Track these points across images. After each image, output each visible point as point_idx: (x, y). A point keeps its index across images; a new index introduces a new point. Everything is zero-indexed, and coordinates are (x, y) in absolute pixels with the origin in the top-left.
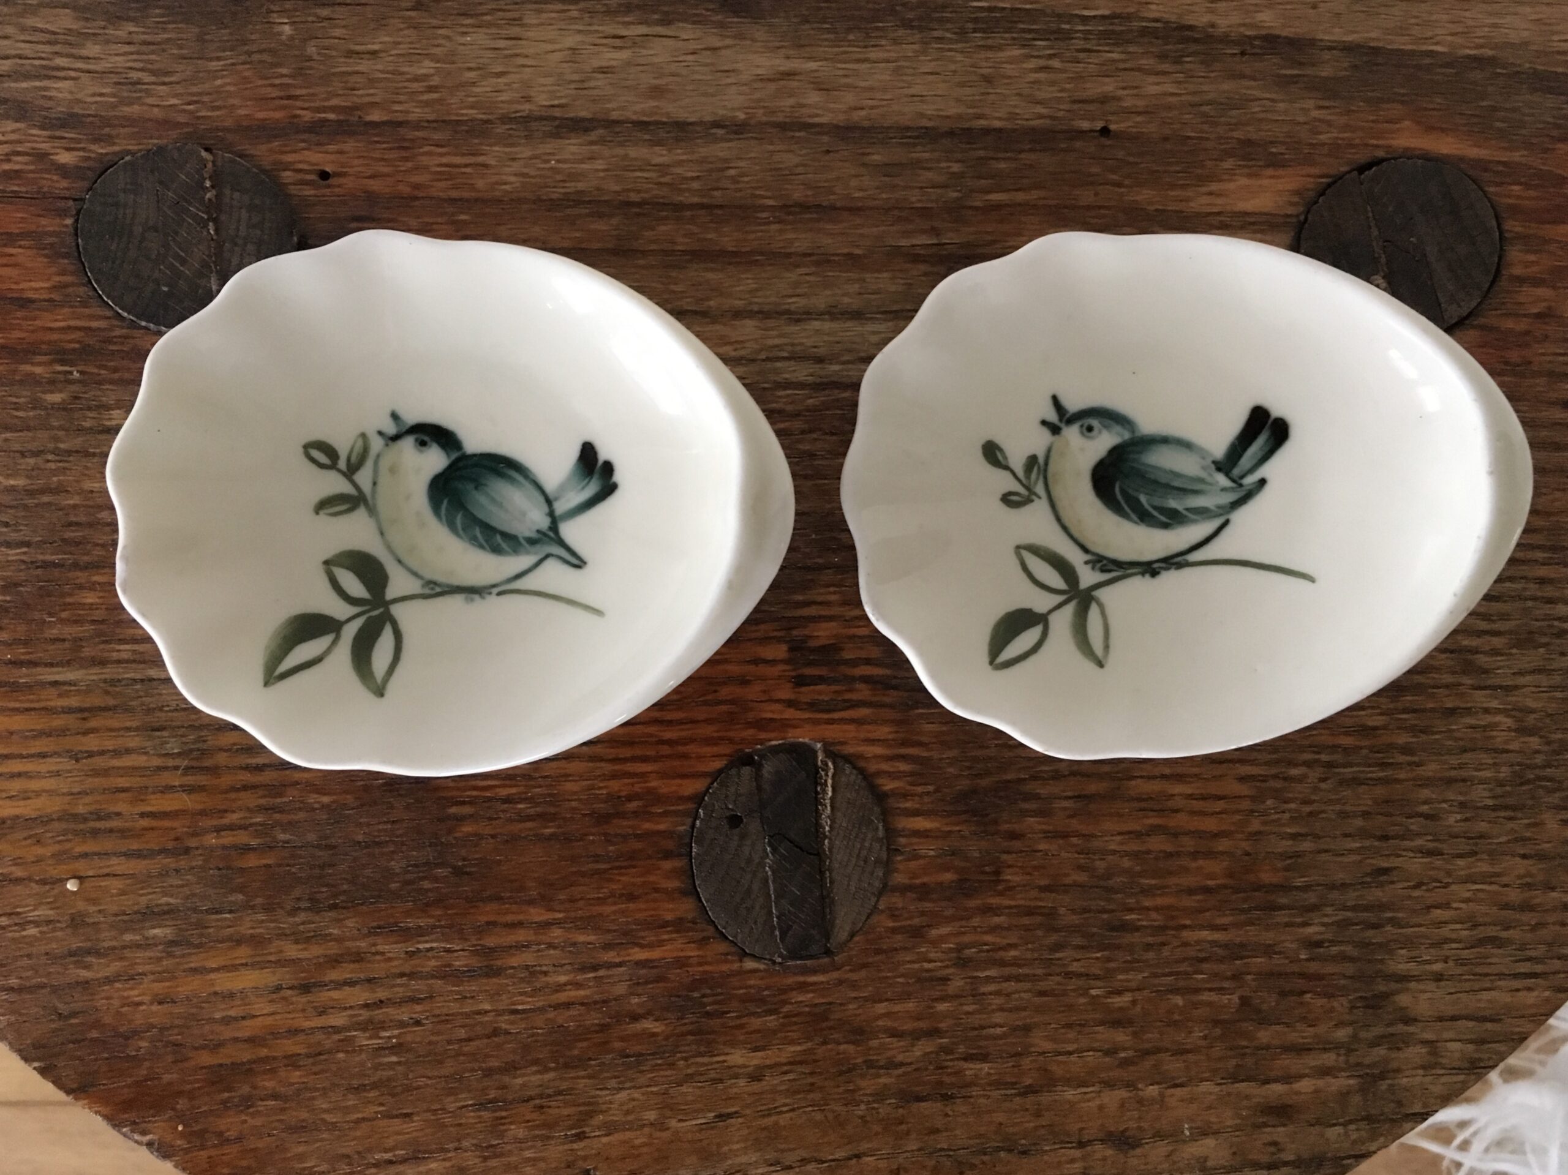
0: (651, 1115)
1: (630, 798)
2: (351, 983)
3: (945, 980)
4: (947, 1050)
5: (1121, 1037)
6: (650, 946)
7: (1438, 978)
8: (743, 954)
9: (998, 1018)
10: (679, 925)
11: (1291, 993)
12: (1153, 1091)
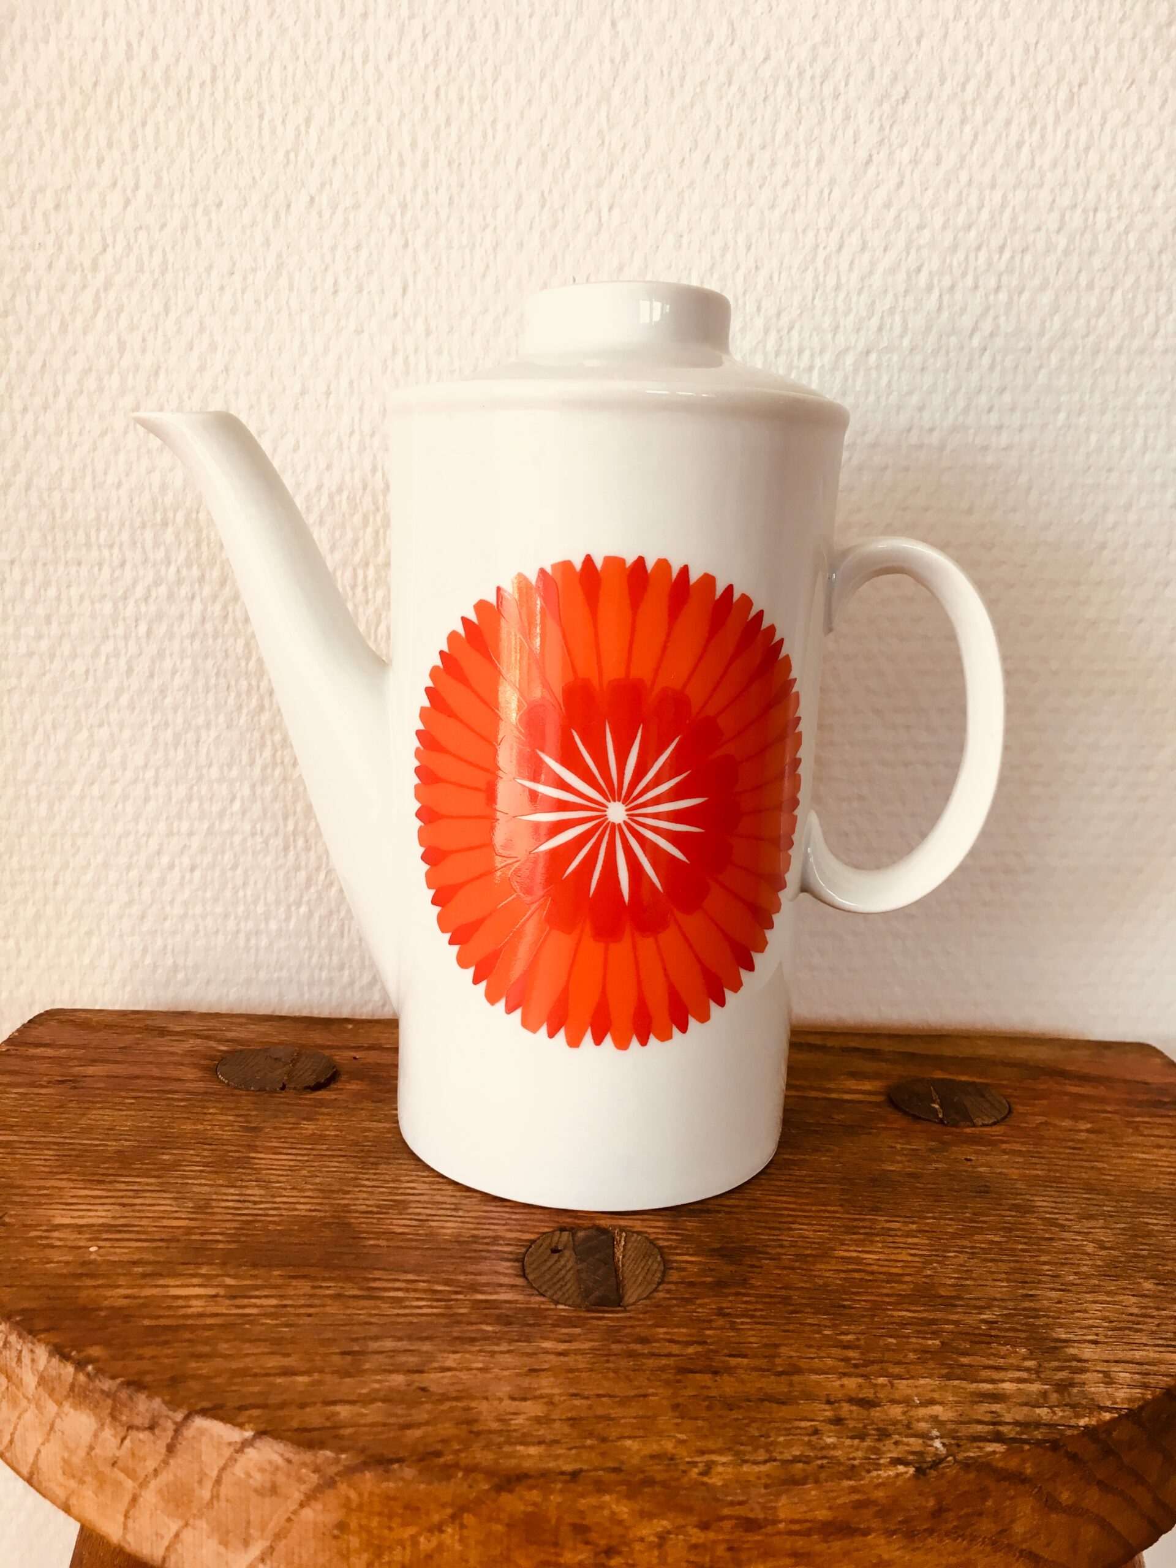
0: (480, 1365)
1: (485, 1238)
2: (266, 1297)
3: (711, 1321)
4: (716, 1352)
5: (851, 1354)
6: (491, 1293)
7: (1095, 1342)
8: (557, 1303)
9: (752, 1339)
10: (513, 1286)
11: (982, 1342)
12: (881, 1380)
